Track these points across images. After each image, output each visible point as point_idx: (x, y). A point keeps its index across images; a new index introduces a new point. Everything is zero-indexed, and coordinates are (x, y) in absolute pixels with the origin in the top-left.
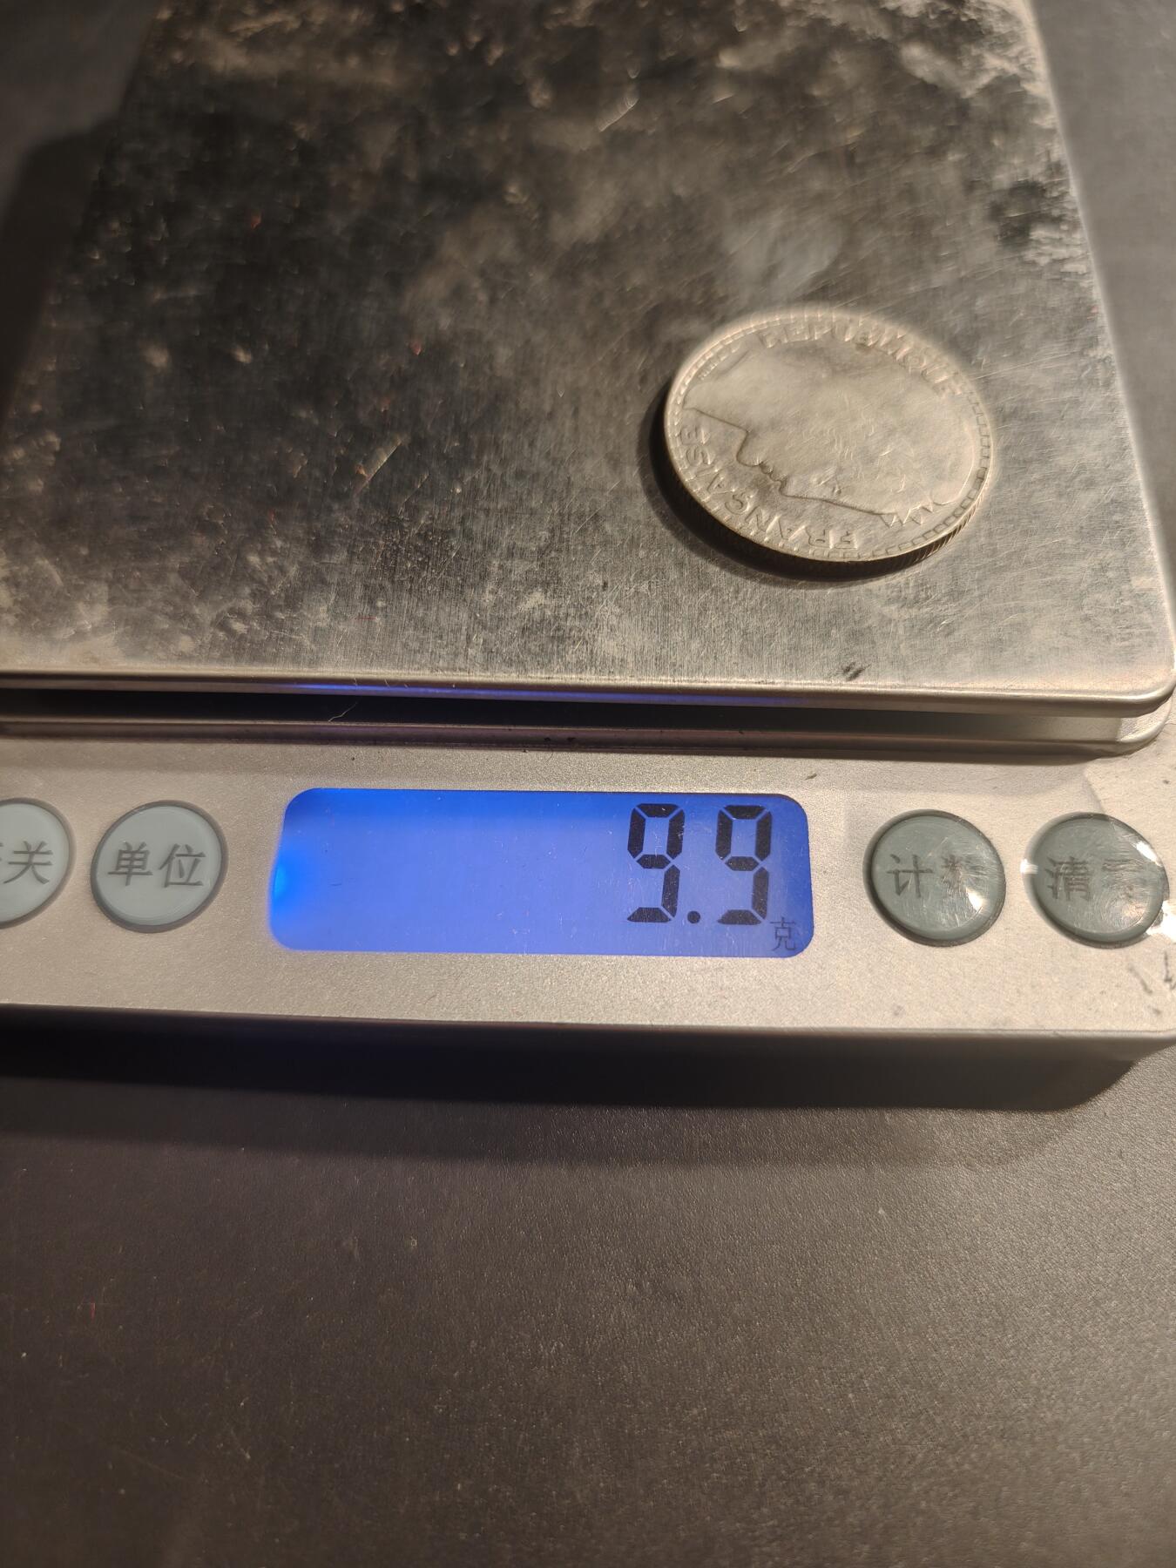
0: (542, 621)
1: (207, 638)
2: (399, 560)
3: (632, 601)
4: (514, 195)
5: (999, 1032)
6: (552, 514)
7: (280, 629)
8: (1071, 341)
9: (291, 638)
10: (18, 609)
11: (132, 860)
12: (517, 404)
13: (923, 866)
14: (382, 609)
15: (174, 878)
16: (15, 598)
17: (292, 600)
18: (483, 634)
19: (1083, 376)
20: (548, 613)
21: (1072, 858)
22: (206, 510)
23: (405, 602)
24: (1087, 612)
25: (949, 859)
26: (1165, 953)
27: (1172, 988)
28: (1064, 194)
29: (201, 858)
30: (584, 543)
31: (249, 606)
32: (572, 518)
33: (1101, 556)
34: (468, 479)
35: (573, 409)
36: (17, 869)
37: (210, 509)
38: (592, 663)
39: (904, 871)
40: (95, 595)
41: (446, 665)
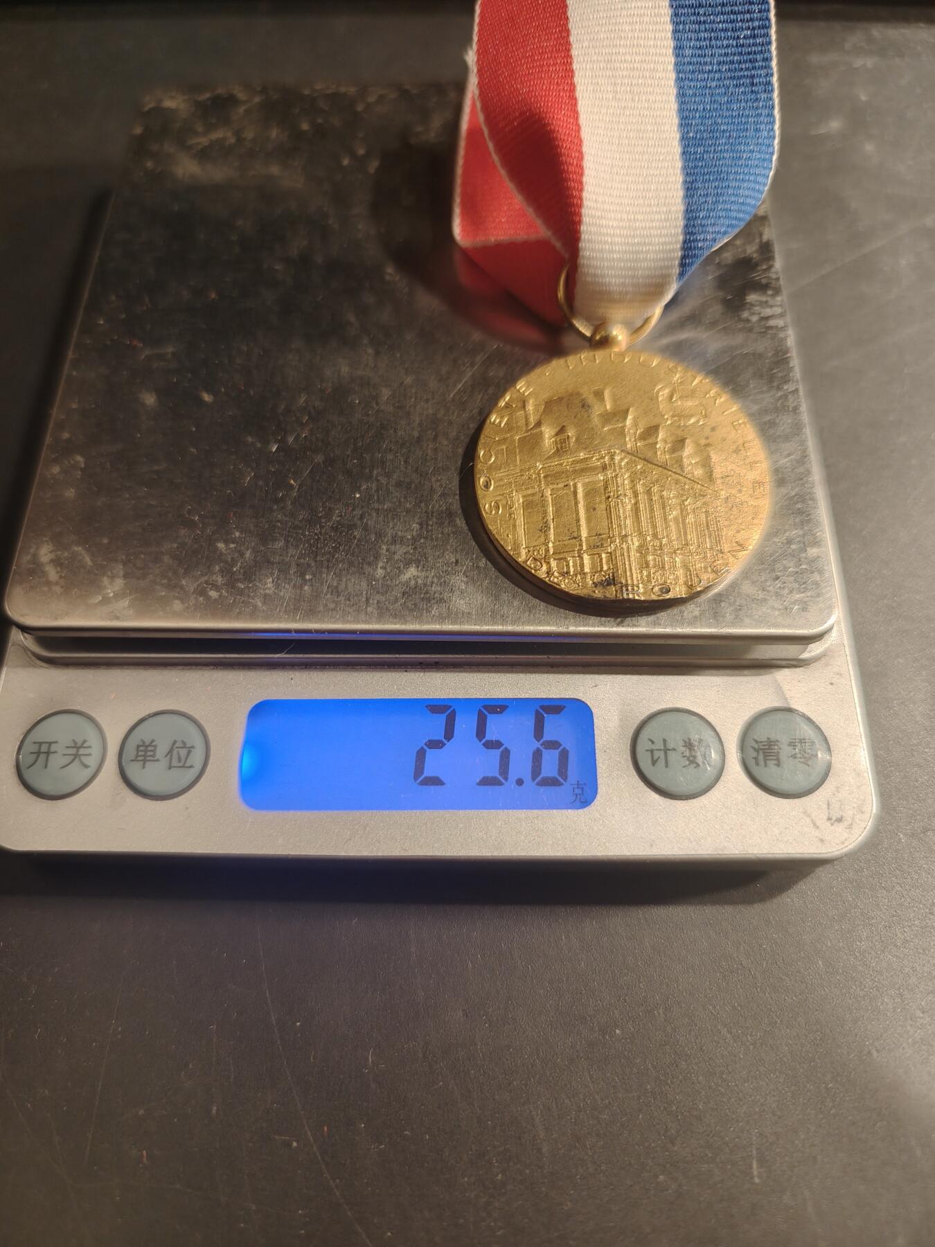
0: (416, 587)
1: (192, 602)
2: (319, 546)
3: (475, 573)
4: (390, 274)
5: (719, 856)
6: (421, 512)
7: (241, 596)
8: (771, 379)
9: (249, 602)
10: (62, 582)
11: (146, 751)
12: (395, 431)
13: (671, 745)
14: (309, 580)
15: (175, 763)
16: (59, 574)
17: (249, 575)
18: (378, 597)
19: (778, 404)
20: (420, 581)
21: (769, 739)
22: (186, 510)
23: (324, 576)
24: (777, 574)
25: (687, 740)
26: (828, 801)
27: (832, 825)
28: (770, 267)
29: (192, 750)
30: (442, 533)
31: (220, 580)
32: (435, 515)
33: (787, 534)
34: (364, 487)
35: (434, 433)
36: (69, 759)
37: (189, 509)
38: (448, 616)
39: (657, 750)
40: (114, 571)
41: (353, 619)
